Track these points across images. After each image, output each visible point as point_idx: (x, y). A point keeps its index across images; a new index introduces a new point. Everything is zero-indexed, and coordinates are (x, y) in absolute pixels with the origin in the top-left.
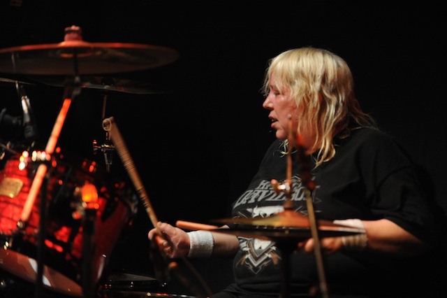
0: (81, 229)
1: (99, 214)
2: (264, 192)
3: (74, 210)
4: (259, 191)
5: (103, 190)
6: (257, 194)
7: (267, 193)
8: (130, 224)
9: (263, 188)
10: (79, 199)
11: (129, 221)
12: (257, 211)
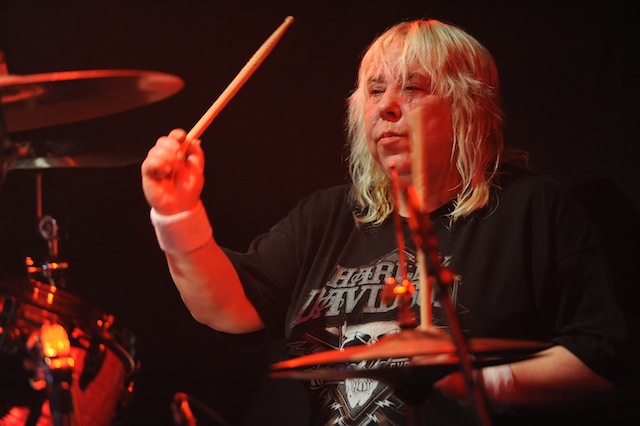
0: (46, 408)
1: (76, 377)
2: (351, 293)
3: (33, 375)
4: (340, 292)
5: (77, 333)
6: (339, 298)
7: (357, 293)
8: (130, 389)
9: (344, 284)
10: (37, 353)
11: (127, 386)
12: (351, 333)
